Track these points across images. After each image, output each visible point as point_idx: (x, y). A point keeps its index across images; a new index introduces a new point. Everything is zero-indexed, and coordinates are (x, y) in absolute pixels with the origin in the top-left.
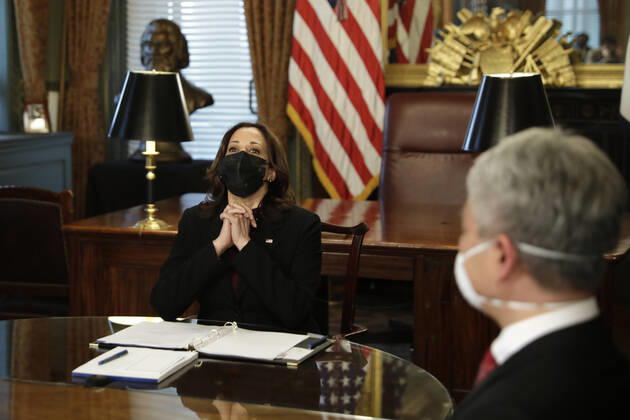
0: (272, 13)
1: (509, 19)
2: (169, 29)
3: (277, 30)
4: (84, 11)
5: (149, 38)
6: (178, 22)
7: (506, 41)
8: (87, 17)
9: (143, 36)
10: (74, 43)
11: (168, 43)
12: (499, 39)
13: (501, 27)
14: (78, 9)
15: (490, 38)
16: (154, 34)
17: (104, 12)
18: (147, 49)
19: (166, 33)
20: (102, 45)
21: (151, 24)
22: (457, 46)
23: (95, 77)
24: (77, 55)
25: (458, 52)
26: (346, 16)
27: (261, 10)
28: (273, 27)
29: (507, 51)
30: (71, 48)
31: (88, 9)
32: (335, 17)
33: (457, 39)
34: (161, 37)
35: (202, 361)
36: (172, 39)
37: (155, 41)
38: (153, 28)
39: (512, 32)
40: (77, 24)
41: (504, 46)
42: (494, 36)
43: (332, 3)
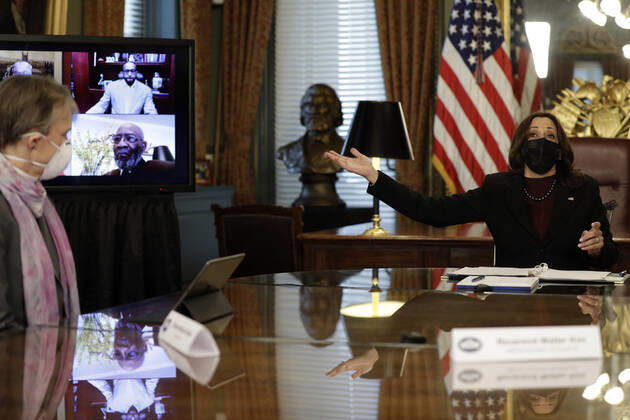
0: (410, 81)
1: (616, 85)
2: (327, 92)
3: (414, 95)
4: (240, 83)
5: (310, 99)
7: (614, 104)
8: (242, 88)
9: (304, 97)
10: (229, 111)
11: (326, 104)
12: (608, 102)
13: (610, 92)
14: (234, 81)
15: (601, 101)
16: (314, 96)
17: (257, 83)
18: (307, 109)
19: (323, 95)
20: (255, 111)
21: (311, 88)
22: (573, 108)
23: (247, 139)
24: (232, 121)
25: (573, 113)
26: (483, 80)
27: (400, 79)
28: (410, 95)
29: (616, 111)
30: (226, 115)
31: (243, 81)
32: (474, 81)
33: (572, 102)
34: (320, 99)
36: (330, 100)
37: (316, 102)
38: (313, 91)
39: (619, 96)
40: (233, 95)
41: (613, 108)
42: (604, 98)
43: (472, 68)
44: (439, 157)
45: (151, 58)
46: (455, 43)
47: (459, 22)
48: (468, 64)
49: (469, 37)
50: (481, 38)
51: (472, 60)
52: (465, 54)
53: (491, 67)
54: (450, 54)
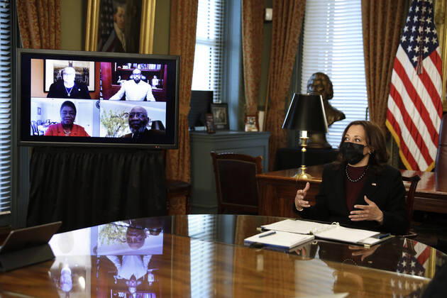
0: (381, 71)
2: (323, 78)
3: (383, 80)
4: (280, 70)
5: (312, 82)
6: (329, 76)
8: (281, 72)
9: (309, 81)
10: (273, 86)
11: (321, 85)
14: (276, 68)
16: (314, 80)
17: (290, 70)
18: (310, 88)
19: (320, 80)
20: (288, 87)
21: (313, 75)
23: (283, 104)
24: (275, 92)
26: (422, 72)
27: (375, 69)
28: (381, 79)
30: (271, 89)
31: (281, 68)
32: (415, 73)
34: (318, 82)
35: (317, 241)
36: (324, 83)
37: (315, 84)
38: (314, 77)
40: (275, 76)
43: (415, 64)
44: (389, 120)
45: (152, 67)
46: (405, 48)
47: (408, 34)
48: (412, 61)
49: (415, 44)
50: (423, 45)
51: (415, 59)
52: (411, 55)
53: (428, 64)
54: (401, 55)
